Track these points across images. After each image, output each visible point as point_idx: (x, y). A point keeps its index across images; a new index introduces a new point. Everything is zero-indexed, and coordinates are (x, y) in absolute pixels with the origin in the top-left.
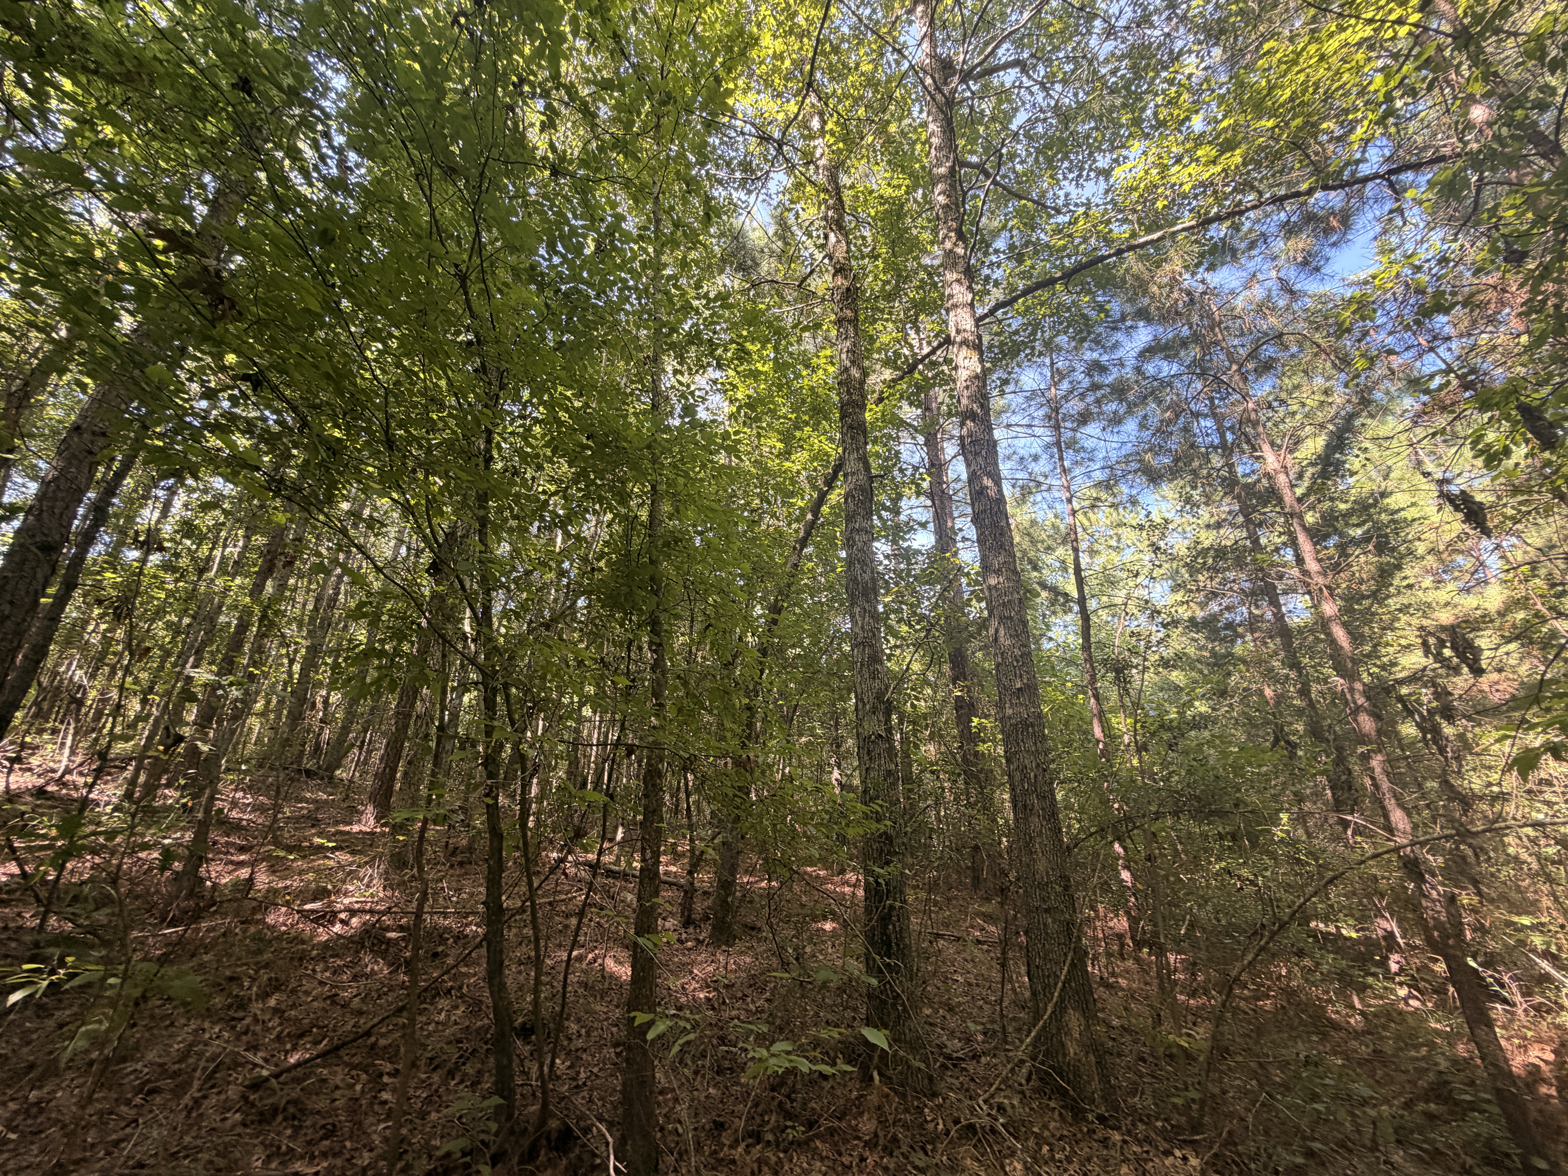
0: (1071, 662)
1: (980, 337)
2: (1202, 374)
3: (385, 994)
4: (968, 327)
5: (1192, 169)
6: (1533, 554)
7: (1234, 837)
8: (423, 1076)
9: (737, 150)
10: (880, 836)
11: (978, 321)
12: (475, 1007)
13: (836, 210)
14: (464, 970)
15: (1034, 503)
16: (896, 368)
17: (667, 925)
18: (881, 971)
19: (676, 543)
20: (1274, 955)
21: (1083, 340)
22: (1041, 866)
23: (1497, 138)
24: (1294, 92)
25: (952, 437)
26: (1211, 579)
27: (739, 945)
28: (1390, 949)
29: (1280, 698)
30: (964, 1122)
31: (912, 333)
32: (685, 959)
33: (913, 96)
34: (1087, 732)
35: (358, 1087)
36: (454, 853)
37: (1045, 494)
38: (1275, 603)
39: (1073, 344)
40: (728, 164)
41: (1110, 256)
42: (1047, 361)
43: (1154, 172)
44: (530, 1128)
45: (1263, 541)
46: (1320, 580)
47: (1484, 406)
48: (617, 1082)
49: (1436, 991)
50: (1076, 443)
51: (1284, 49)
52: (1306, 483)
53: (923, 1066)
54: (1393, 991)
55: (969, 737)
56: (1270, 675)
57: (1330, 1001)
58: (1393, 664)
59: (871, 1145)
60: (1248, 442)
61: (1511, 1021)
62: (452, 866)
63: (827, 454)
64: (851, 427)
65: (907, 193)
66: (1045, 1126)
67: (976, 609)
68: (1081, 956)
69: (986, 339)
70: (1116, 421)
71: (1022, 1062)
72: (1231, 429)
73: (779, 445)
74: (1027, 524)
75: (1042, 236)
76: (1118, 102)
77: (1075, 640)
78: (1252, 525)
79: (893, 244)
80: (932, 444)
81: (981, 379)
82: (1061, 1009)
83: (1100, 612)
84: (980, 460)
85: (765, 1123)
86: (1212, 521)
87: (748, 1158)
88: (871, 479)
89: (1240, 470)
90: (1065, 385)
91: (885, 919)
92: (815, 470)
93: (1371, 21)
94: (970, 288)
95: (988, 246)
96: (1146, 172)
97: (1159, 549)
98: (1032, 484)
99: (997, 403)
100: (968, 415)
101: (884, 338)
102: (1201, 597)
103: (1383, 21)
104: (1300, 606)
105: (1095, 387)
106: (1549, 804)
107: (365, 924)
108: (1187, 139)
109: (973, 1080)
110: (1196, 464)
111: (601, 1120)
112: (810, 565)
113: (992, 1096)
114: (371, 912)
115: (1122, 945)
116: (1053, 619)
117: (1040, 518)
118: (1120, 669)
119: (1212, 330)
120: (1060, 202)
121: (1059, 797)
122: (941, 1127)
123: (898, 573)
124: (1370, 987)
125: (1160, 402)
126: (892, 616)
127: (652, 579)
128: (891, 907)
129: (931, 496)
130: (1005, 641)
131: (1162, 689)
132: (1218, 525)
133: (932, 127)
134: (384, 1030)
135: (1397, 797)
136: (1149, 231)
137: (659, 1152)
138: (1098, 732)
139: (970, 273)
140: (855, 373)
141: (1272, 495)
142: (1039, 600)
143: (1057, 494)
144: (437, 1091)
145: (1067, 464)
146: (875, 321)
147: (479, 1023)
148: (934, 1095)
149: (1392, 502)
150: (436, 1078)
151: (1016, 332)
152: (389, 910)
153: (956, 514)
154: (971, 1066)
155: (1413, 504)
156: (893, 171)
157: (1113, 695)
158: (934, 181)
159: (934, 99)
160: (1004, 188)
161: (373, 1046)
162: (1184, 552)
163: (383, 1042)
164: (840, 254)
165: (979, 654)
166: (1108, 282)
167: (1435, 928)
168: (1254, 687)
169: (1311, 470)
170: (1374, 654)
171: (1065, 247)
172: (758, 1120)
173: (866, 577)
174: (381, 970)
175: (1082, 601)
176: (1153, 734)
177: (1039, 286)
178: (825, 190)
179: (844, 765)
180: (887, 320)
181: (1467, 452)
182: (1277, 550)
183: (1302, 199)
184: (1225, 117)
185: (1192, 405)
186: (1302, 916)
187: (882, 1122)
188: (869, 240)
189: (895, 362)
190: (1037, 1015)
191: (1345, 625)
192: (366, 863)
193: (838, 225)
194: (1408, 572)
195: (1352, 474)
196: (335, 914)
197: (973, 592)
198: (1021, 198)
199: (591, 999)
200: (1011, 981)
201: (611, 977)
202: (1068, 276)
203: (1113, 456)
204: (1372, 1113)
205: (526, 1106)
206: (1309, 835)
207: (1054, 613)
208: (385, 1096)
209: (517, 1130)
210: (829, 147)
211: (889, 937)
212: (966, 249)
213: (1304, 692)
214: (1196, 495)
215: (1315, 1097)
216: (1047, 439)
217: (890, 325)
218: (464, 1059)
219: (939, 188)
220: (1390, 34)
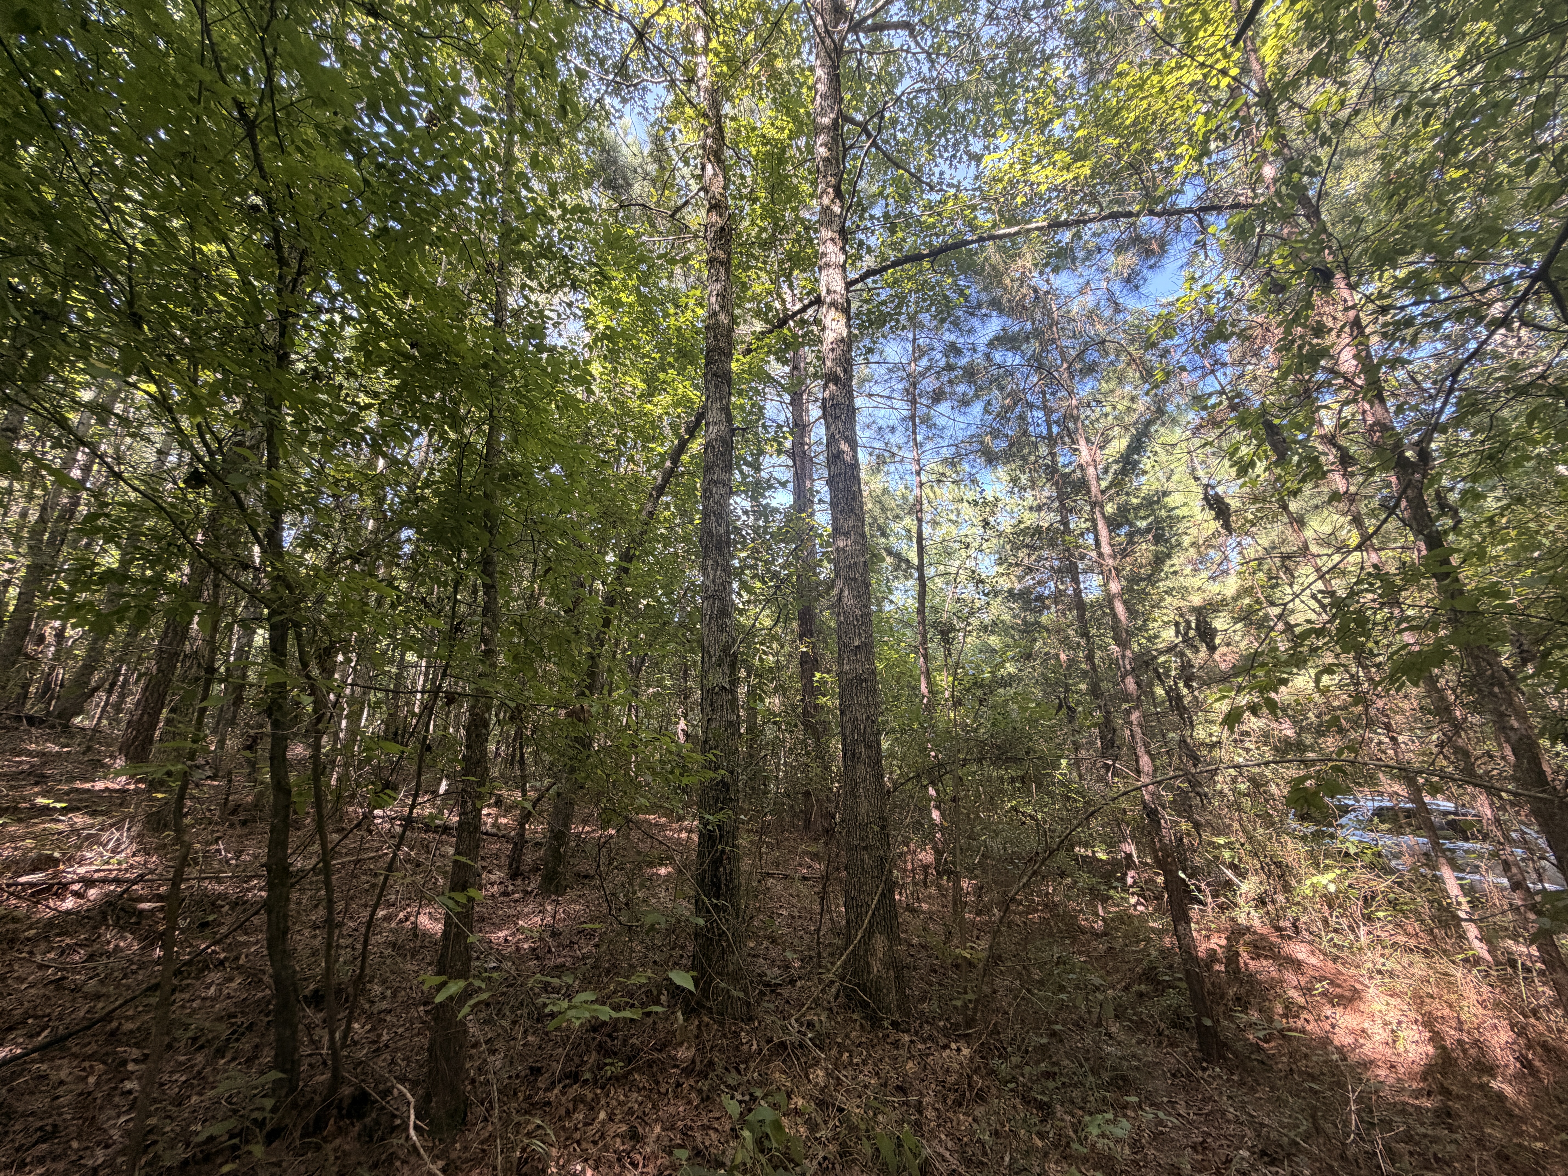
0: (907, 624)
1: (848, 301)
2: (1038, 368)
3: (134, 972)
4: (838, 289)
5: (1049, 171)
6: (1261, 552)
7: (1023, 780)
8: (182, 1058)
9: (612, 48)
10: (717, 784)
11: (849, 285)
12: (254, 979)
13: (716, 140)
14: (243, 939)
15: (888, 473)
16: (767, 321)
17: (493, 877)
18: (708, 911)
19: (516, 477)
20: (1043, 878)
21: (943, 321)
22: (864, 807)
23: (1278, 193)
24: (1137, 118)
25: (816, 400)
26: (1029, 555)
27: (570, 894)
28: (1129, 867)
29: (1072, 662)
30: (776, 1040)
31: (785, 288)
32: (511, 912)
33: (805, 34)
34: (916, 688)
35: (92, 1080)
36: (234, 812)
37: (898, 465)
38: (1076, 581)
39: (935, 323)
40: (602, 63)
41: (972, 242)
42: (910, 336)
43: (1018, 167)
44: (317, 1098)
45: (1072, 526)
46: (1110, 562)
47: (1242, 424)
48: (424, 1041)
49: (1156, 898)
50: (929, 418)
51: (1134, 75)
52: (1110, 477)
53: (742, 995)
54: (1126, 900)
55: (810, 690)
56: (1065, 641)
57: (1081, 911)
58: (1156, 637)
59: (688, 1071)
60: (1069, 435)
61: (1202, 917)
62: (232, 826)
63: (690, 401)
64: (715, 375)
65: (790, 138)
66: (847, 1036)
67: (826, 571)
68: (891, 886)
69: (854, 306)
70: (965, 402)
71: (832, 982)
72: (1057, 422)
73: (642, 386)
74: (879, 492)
75: (915, 210)
76: (993, 88)
77: (912, 604)
78: (1065, 511)
79: (772, 190)
80: (797, 403)
81: (847, 343)
82: (869, 933)
83: (937, 579)
84: (839, 424)
85: (583, 1063)
86: (1035, 504)
87: (563, 1099)
88: (733, 431)
89: (1061, 460)
90: (924, 362)
91: (717, 863)
92: (679, 417)
93: (1202, 65)
94: (843, 249)
95: (864, 210)
96: (1011, 166)
97: (987, 524)
98: (887, 454)
99: (860, 370)
100: (831, 378)
101: (757, 288)
102: (1019, 571)
103: (1212, 67)
104: (1095, 584)
105: (950, 368)
106: (1247, 750)
107: (107, 895)
108: (1046, 142)
109: (788, 1002)
110: (1026, 451)
111: (402, 1080)
112: (667, 513)
113: (803, 1015)
114: (117, 881)
115: (926, 875)
116: (896, 584)
117: (891, 487)
118: (946, 633)
119: (1051, 327)
120: (935, 179)
121: (885, 746)
122: (755, 1047)
123: (756, 529)
124: (1111, 898)
125: (1001, 388)
126: (747, 572)
127: (486, 514)
128: (723, 851)
129: (792, 455)
130: (848, 600)
131: (981, 652)
132: (1039, 509)
133: (820, 72)
134: (130, 1013)
135: (1146, 745)
136: (1009, 224)
137: (467, 1104)
138: (924, 689)
139: (844, 234)
140: (723, 318)
141: (1082, 485)
142: (884, 565)
143: (909, 467)
144: (199, 1073)
145: (919, 438)
146: (749, 268)
147: (259, 995)
148: (751, 1019)
149: (1170, 501)
150: (200, 1058)
151: (883, 303)
152: (141, 878)
153: (815, 477)
154: (786, 992)
155: (1185, 504)
156: (778, 111)
157: (940, 654)
158: (818, 130)
159: (823, 42)
160: (884, 154)
161: (113, 1033)
162: (1009, 530)
163: (129, 1026)
164: (717, 188)
165: (827, 613)
166: (969, 267)
167: (1161, 850)
168: (1052, 652)
169: (1115, 467)
170: (1144, 628)
171: (934, 226)
172: (577, 1060)
173: (721, 530)
174: (130, 946)
175: (920, 568)
176: (968, 690)
177: (908, 259)
178: (705, 116)
179: (691, 715)
180: (761, 269)
181: (1227, 463)
182: (1082, 534)
183: (1131, 220)
184: (1081, 127)
185: (1028, 396)
186: (1067, 843)
187: (701, 1050)
188: (749, 181)
189: (766, 314)
190: (849, 940)
191: (1125, 602)
192: (112, 825)
193: (717, 157)
194: (1175, 560)
195: (1144, 473)
196: (65, 886)
197: (824, 554)
198: (899, 167)
199: (399, 959)
200: (829, 912)
201: (424, 935)
202: (934, 254)
203: (960, 435)
204: (1101, 997)
205: (311, 1077)
206: (1080, 776)
207: (896, 578)
208: (128, 1085)
209: (301, 1103)
210: (713, 67)
211: (719, 880)
212: (842, 208)
213: (1090, 658)
214: (1024, 479)
215: (1062, 989)
216: (905, 413)
217: (763, 275)
218: (237, 1034)
219: (821, 139)
220: (1214, 82)
